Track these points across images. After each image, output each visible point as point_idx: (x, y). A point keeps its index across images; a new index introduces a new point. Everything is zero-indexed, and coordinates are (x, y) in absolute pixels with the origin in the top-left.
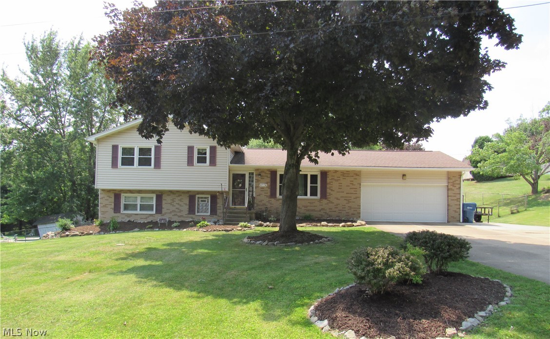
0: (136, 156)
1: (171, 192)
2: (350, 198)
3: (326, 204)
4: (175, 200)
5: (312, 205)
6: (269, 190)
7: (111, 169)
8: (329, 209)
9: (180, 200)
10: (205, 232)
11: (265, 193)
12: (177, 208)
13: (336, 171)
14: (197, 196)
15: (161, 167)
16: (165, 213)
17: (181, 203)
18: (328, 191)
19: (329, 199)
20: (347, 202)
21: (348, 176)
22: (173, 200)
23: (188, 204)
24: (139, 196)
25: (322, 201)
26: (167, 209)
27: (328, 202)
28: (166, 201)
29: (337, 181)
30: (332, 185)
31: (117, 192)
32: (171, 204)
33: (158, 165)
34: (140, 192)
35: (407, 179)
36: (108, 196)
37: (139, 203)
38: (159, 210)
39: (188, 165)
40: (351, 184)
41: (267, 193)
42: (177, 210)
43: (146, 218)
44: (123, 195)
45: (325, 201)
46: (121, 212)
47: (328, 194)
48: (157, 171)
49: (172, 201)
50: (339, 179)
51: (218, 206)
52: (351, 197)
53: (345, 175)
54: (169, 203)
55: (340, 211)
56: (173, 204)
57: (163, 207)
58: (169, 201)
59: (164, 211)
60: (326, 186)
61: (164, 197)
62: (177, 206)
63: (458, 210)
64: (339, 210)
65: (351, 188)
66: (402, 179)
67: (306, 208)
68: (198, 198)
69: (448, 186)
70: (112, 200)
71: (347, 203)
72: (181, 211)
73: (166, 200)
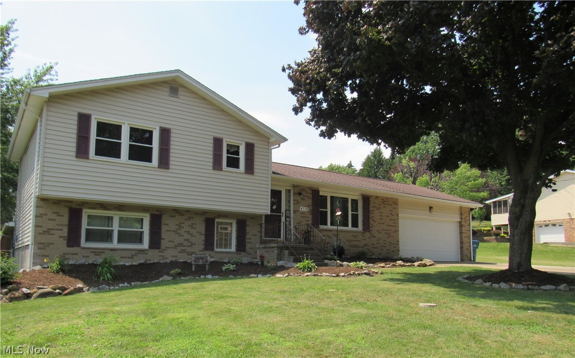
0: (125, 141)
1: (177, 212)
2: (390, 232)
3: (368, 238)
4: (182, 225)
5: (355, 239)
6: (310, 216)
7: (74, 158)
8: (372, 245)
9: (192, 226)
10: (334, 276)
11: (306, 221)
12: (185, 240)
13: (377, 197)
14: (217, 220)
15: (171, 167)
16: (167, 248)
17: (192, 231)
18: (371, 222)
19: (372, 232)
20: (387, 236)
21: (388, 204)
22: (180, 226)
23: (203, 232)
24: (116, 216)
25: (365, 235)
26: (170, 241)
27: (371, 235)
28: (168, 226)
29: (378, 209)
30: (373, 214)
31: (74, 206)
32: (176, 232)
33: (164, 162)
34: (120, 207)
35: (433, 213)
36: (54, 213)
37: (116, 228)
38: (155, 242)
39: (214, 169)
40: (390, 214)
41: (308, 221)
42: (185, 243)
43: (132, 257)
44: (86, 213)
45: (367, 234)
46: (82, 245)
47: (371, 226)
48: (163, 172)
49: (177, 227)
50: (379, 206)
51: (247, 237)
52: (391, 230)
53: (385, 203)
54: (173, 231)
55: (382, 248)
56: (179, 231)
57: (163, 237)
58: (174, 227)
59: (164, 243)
60: (369, 216)
61: (165, 219)
62: (186, 236)
63: (469, 248)
64: (381, 246)
65: (391, 220)
66: (428, 212)
67: (350, 244)
68: (217, 223)
69: (460, 222)
70: (65, 220)
71: (387, 238)
72: (192, 244)
73: (167, 224)
